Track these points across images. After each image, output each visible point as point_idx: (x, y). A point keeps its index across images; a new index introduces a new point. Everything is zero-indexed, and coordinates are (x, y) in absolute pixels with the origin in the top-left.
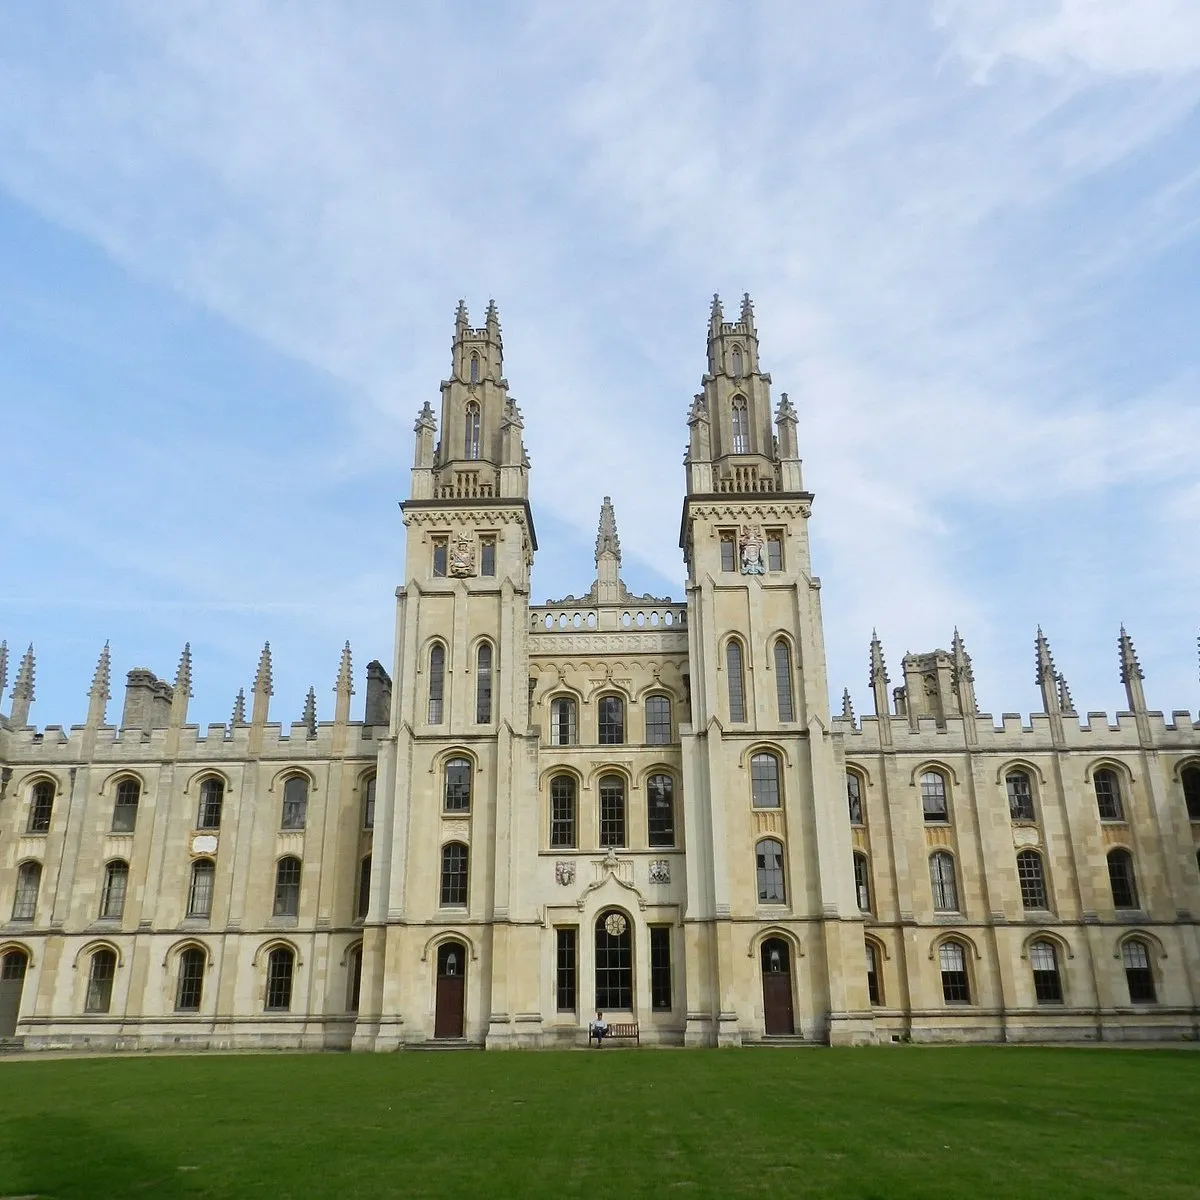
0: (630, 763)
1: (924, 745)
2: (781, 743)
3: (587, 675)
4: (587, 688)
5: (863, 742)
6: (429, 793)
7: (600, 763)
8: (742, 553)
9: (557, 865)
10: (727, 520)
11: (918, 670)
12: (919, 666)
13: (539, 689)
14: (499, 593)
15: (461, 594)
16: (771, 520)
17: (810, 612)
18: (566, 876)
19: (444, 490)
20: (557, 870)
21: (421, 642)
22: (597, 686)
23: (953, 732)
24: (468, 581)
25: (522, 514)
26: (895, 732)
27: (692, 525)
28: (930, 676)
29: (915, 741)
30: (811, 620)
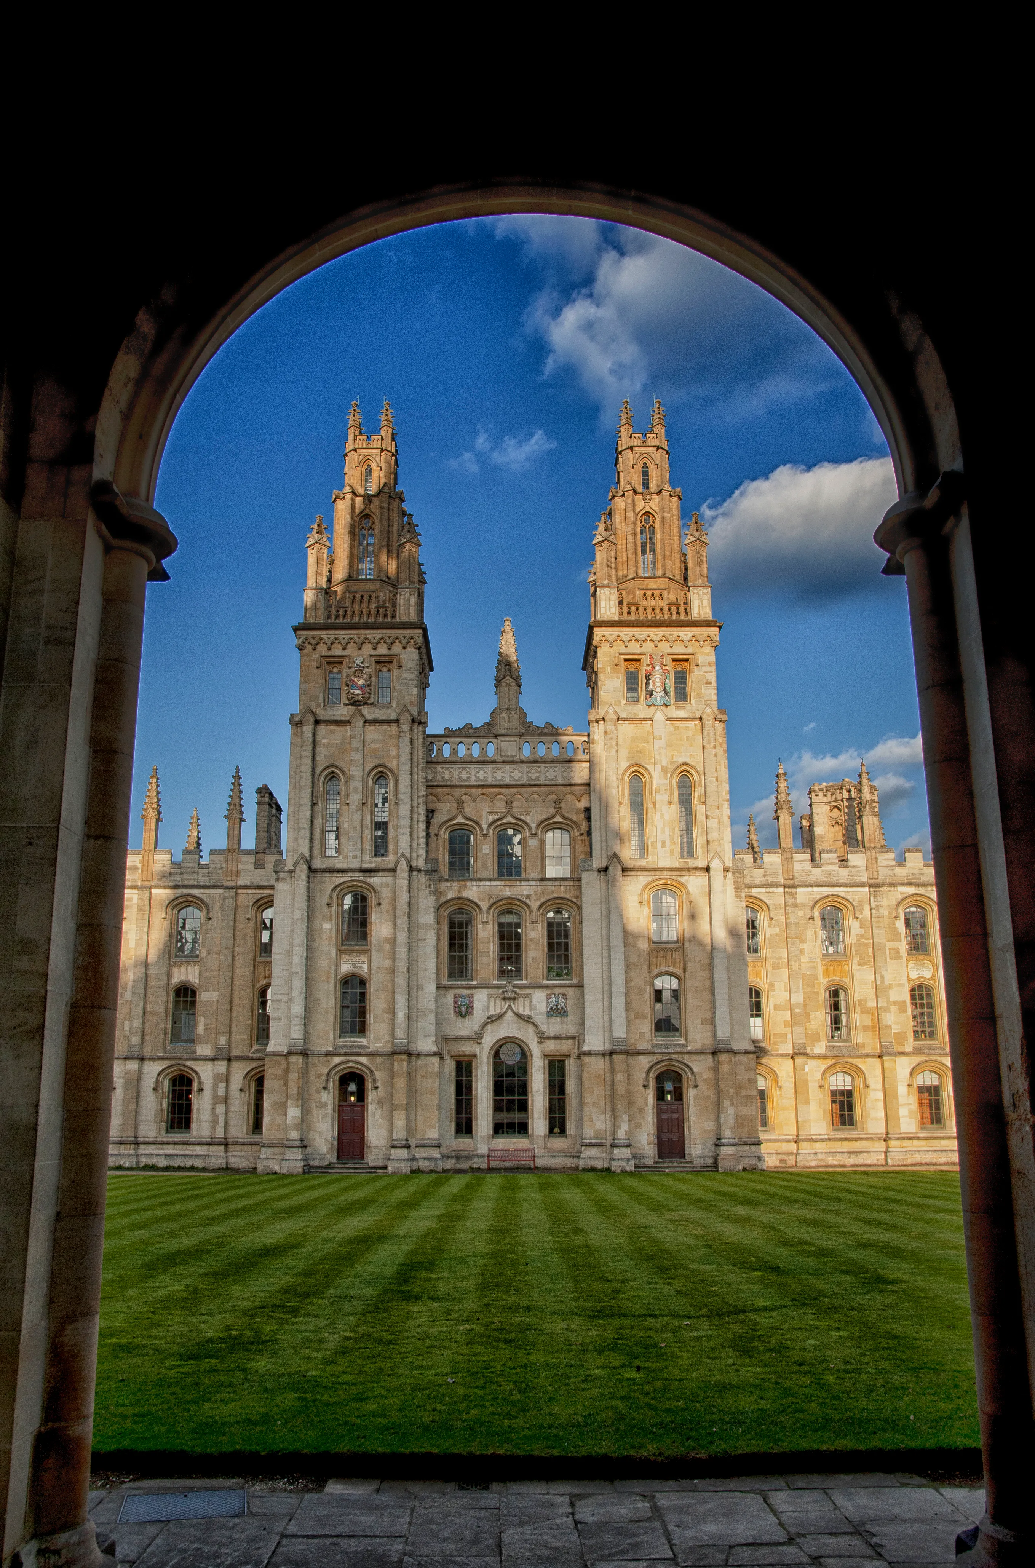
0: (528, 897)
1: (825, 879)
2: (683, 880)
3: (485, 807)
4: (486, 819)
5: (765, 876)
6: (327, 926)
7: (498, 896)
8: (647, 684)
9: (455, 997)
10: (634, 648)
11: (825, 799)
12: (825, 795)
13: (437, 820)
14: (397, 721)
15: (358, 723)
16: (679, 649)
17: (715, 747)
18: (463, 1009)
19: (338, 611)
20: (455, 1002)
21: (318, 771)
22: (496, 817)
23: (854, 867)
24: (365, 710)
25: (420, 640)
26: (797, 866)
27: (596, 652)
28: (836, 807)
29: (817, 874)
30: (715, 755)
